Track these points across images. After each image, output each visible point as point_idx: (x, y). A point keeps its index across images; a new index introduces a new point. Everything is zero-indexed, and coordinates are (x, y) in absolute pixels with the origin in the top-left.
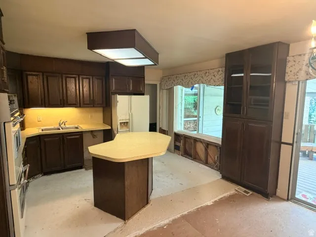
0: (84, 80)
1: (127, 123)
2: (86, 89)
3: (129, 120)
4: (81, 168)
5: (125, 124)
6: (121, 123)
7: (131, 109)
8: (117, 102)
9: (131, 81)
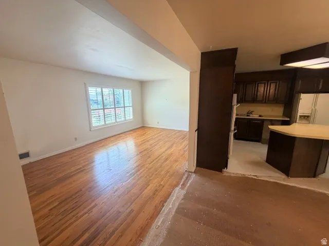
0: (272, 84)
1: (308, 117)
2: (272, 90)
3: (311, 114)
4: (258, 141)
5: (306, 118)
6: (300, 116)
7: (315, 105)
8: (300, 99)
9: (322, 81)
